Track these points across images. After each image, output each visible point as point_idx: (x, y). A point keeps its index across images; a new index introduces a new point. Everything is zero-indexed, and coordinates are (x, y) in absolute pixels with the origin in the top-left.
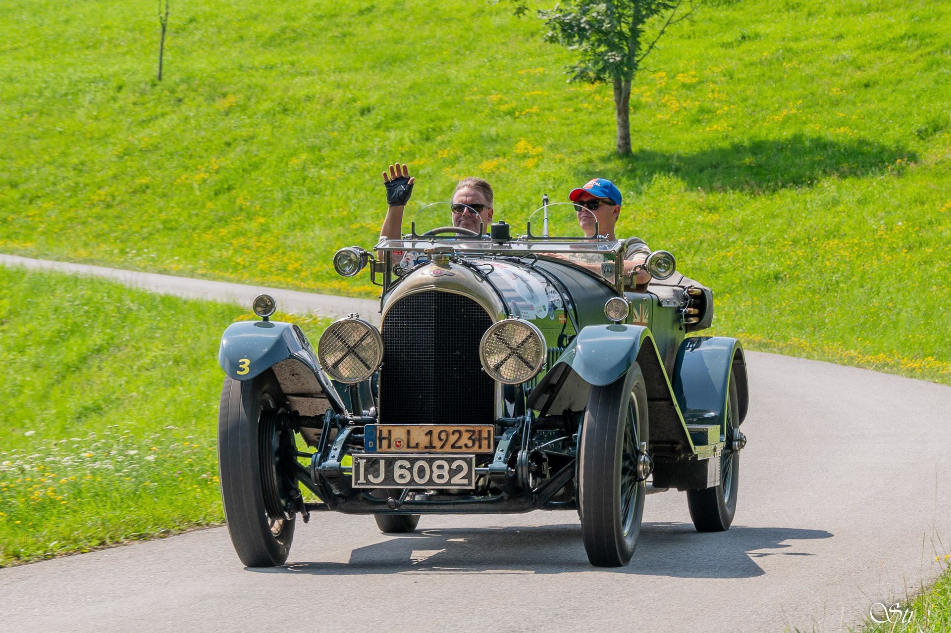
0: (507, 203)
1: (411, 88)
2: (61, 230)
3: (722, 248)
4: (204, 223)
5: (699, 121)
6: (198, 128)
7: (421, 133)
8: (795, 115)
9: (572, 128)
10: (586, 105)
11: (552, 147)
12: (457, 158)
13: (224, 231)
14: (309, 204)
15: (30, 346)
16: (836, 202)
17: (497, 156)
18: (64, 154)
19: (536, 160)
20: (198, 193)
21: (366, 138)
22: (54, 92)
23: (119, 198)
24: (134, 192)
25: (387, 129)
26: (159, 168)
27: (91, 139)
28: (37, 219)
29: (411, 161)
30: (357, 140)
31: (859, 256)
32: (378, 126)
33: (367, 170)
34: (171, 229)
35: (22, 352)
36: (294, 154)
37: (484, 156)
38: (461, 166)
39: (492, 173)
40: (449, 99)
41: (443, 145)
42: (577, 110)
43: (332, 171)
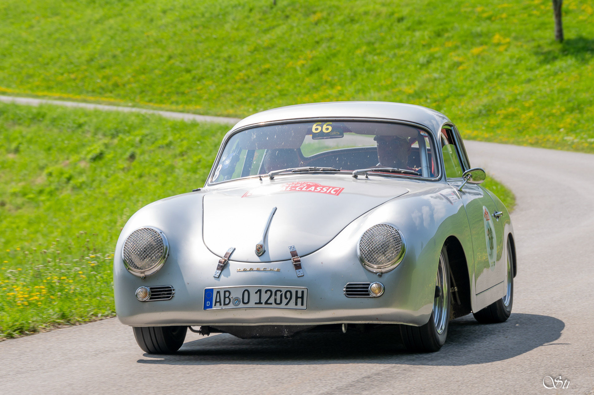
0: (488, 73)
1: (428, 5)
2: (218, 97)
4: (303, 91)
6: (299, 33)
7: (435, 32)
9: (527, 26)
10: (535, 12)
11: (516, 38)
12: (457, 48)
13: (316, 96)
14: (368, 77)
17: (481, 44)
18: (218, 51)
19: (505, 47)
20: (299, 73)
21: (401, 35)
22: (211, 13)
23: (252, 78)
24: (261, 73)
25: (414, 30)
26: (276, 58)
27: (234, 42)
28: (203, 91)
29: (429, 49)
30: (396, 37)
32: (408, 29)
33: (402, 56)
34: (285, 95)
35: (195, 171)
36: (357, 48)
37: (473, 44)
38: (460, 51)
39: (478, 56)
40: (451, 11)
41: (448, 39)
42: (530, 15)
43: (381, 57)
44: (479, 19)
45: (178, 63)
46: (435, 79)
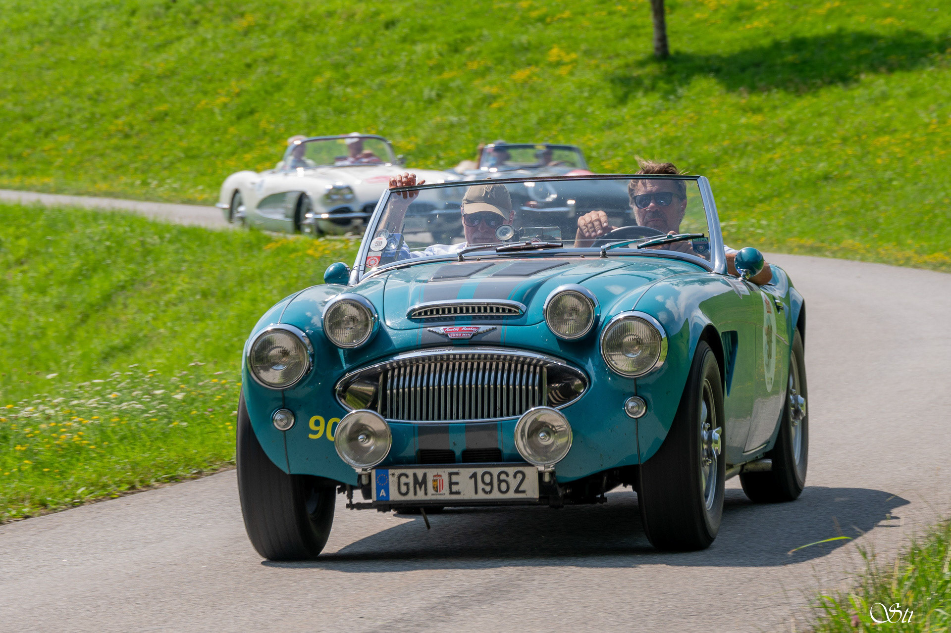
0: (541, 113)
2: (80, 162)
3: (768, 150)
4: (227, 149)
5: (736, 19)
6: (216, 49)
7: (449, 44)
8: (838, 7)
9: (606, 32)
10: (620, 8)
11: (588, 53)
12: (488, 70)
13: (248, 157)
14: (336, 124)
15: (51, 285)
16: (885, 96)
17: (529, 65)
18: (78, 84)
19: (569, 67)
20: (219, 118)
21: (392, 53)
22: (65, 19)
23: (137, 128)
24: (154, 120)
25: (414, 42)
26: (178, 94)
27: (105, 67)
28: (54, 153)
29: (440, 74)
30: (383, 55)
31: (912, 152)
32: (404, 40)
33: (394, 86)
34: (194, 157)
35: (43, 291)
36: (318, 73)
37: (516, 65)
38: (492, 77)
39: (524, 83)
40: (477, 8)
41: (472, 56)
42: (611, 13)
43: (358, 89)
44: (525, 22)
45: (10, 106)
46: (452, 125)
